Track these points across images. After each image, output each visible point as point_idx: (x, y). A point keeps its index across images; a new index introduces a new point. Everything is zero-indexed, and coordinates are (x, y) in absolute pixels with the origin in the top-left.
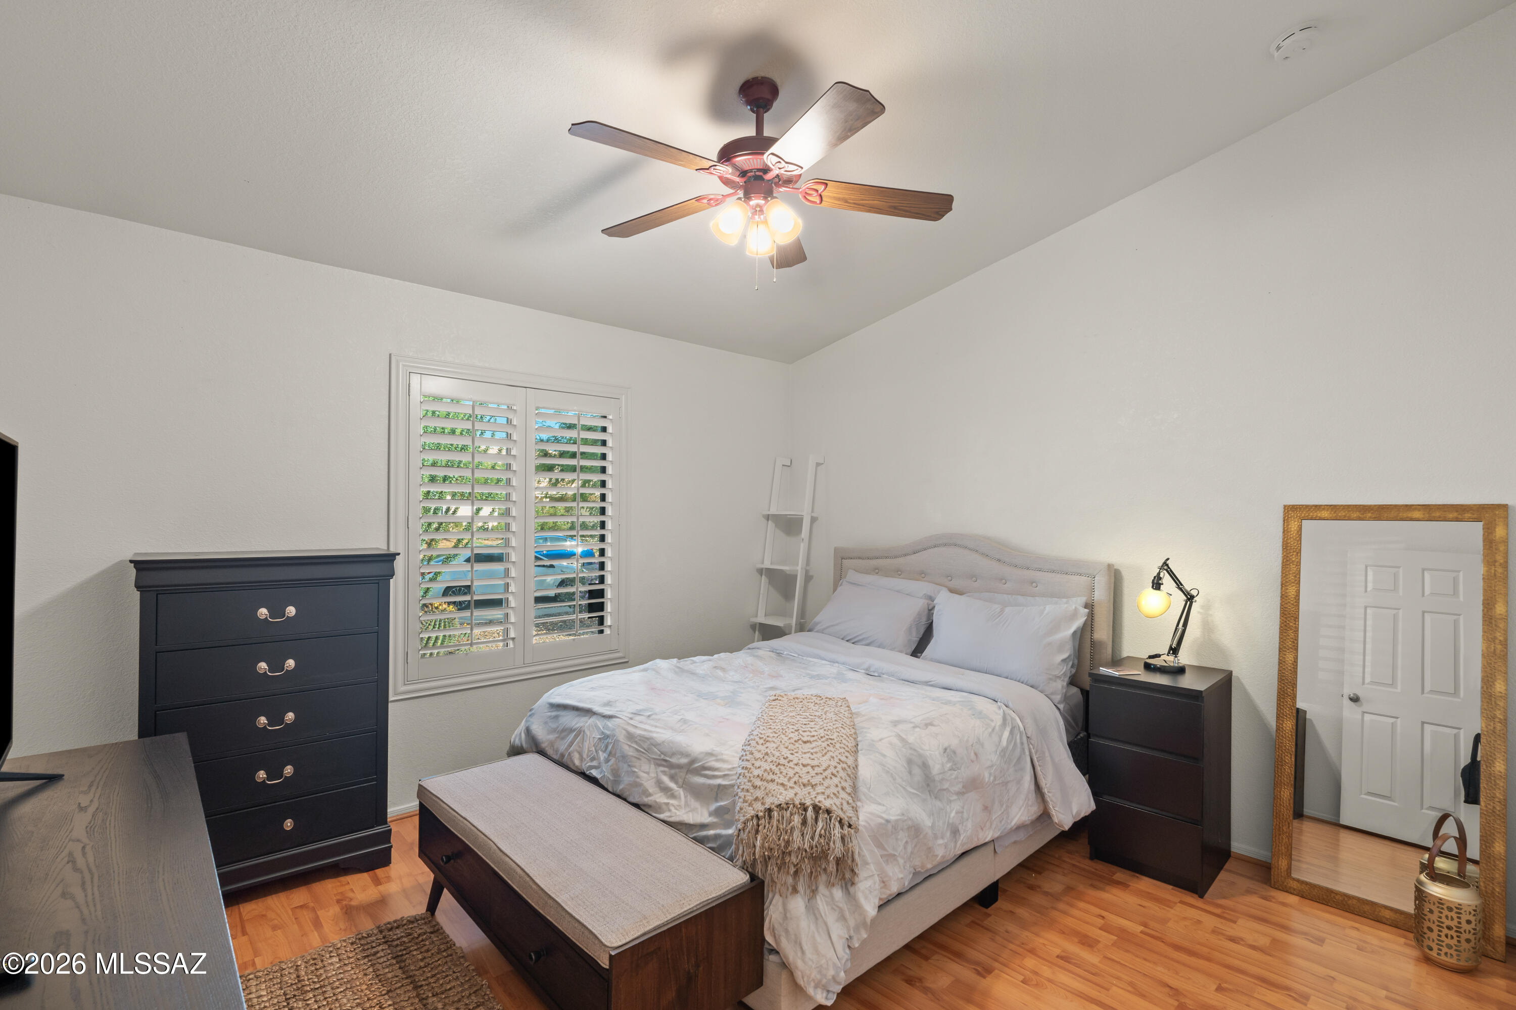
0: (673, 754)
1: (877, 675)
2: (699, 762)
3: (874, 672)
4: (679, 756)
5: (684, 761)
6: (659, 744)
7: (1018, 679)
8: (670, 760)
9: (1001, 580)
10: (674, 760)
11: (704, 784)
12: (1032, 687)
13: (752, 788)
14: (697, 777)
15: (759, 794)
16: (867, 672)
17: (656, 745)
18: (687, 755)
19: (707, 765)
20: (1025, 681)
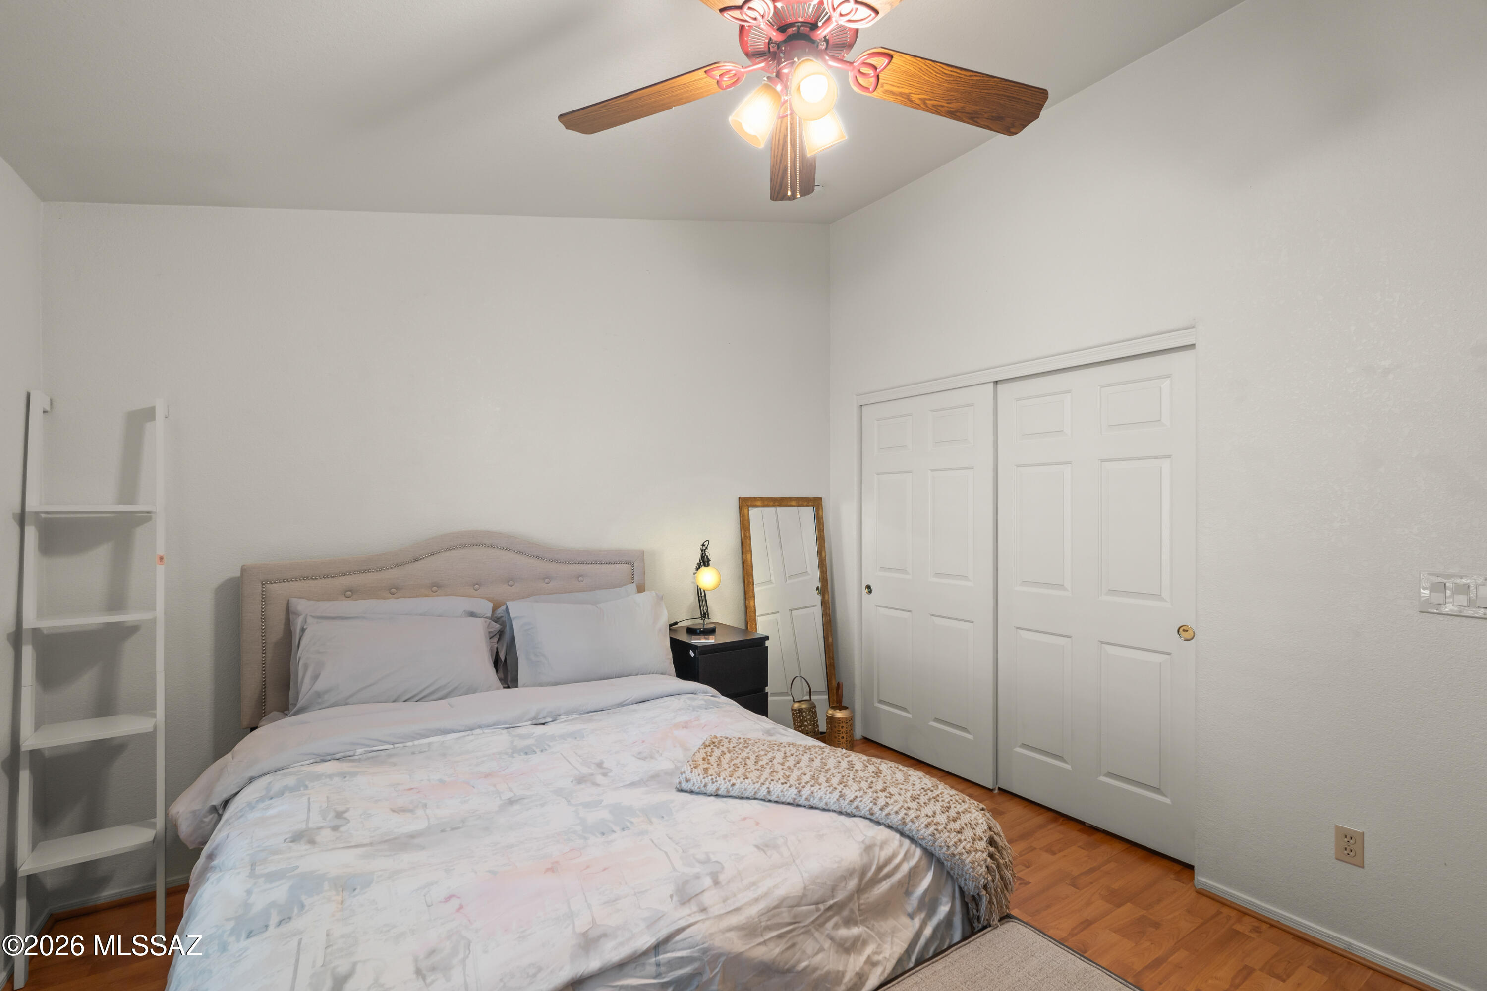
0: (833, 890)
1: (550, 720)
2: (871, 868)
3: (545, 718)
4: (843, 884)
5: (853, 884)
6: (804, 896)
7: (649, 672)
8: (835, 900)
9: (544, 579)
10: (840, 896)
11: (892, 888)
12: (662, 674)
13: (959, 835)
14: (876, 889)
15: (968, 834)
16: (534, 722)
17: (799, 901)
18: (851, 873)
19: (882, 859)
20: (656, 671)
